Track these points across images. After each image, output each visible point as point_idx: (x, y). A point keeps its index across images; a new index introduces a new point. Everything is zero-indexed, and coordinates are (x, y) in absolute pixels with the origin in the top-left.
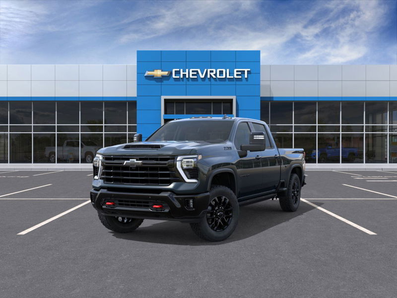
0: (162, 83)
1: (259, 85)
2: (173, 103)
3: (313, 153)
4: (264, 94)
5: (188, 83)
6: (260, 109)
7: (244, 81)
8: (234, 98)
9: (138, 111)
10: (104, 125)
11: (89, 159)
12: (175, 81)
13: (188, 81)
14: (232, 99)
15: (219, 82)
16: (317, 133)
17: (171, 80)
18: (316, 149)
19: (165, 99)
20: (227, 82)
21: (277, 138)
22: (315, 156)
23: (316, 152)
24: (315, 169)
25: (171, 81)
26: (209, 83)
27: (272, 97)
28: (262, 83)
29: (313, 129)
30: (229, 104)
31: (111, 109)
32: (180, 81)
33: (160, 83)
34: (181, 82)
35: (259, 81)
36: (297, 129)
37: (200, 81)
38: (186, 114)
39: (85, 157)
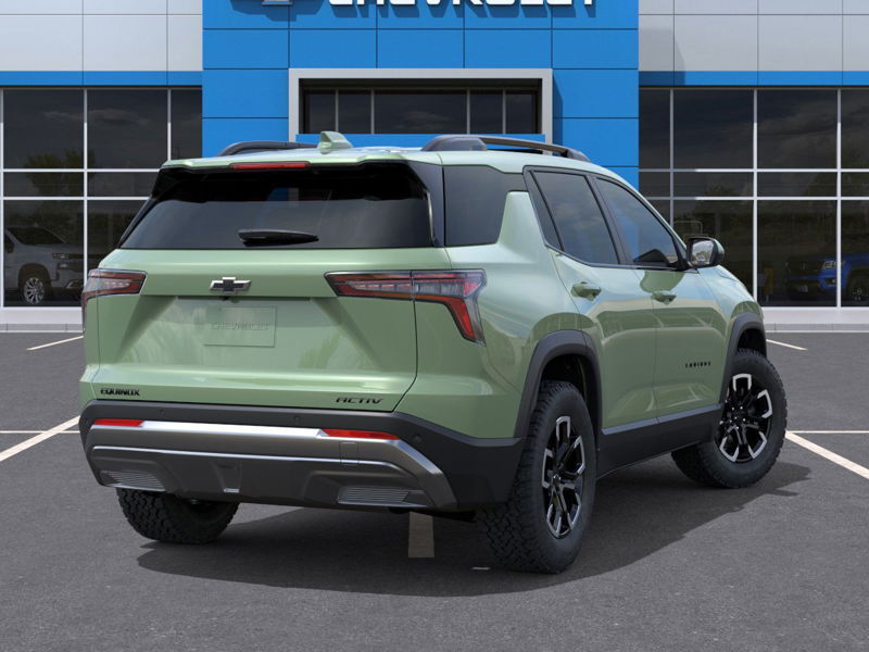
0: (293, 25)
1: (637, 29)
2: (333, 93)
3: (824, 267)
4: (652, 60)
5: (383, 23)
6: (636, 114)
7: (581, 13)
8: (545, 75)
9: (205, 123)
10: (86, 170)
11: (34, 290)
12: (337, 15)
13: (385, 15)
14: (540, 80)
15: (490, 21)
16: (839, 198)
17: (324, 11)
18: (835, 258)
19: (301, 81)
20: (521, 20)
21: (697, 216)
22: (832, 280)
23: (835, 267)
24: (832, 326)
25: (323, 17)
26: (458, 23)
27: (682, 74)
28: (644, 23)
29: (826, 186)
30: (528, 98)
31: (110, 114)
32: (355, 15)
33: (284, 24)
34: (358, 21)
35: (635, 15)
36: (768, 183)
37: (426, 18)
38: (376, 133)
39: (22, 284)
